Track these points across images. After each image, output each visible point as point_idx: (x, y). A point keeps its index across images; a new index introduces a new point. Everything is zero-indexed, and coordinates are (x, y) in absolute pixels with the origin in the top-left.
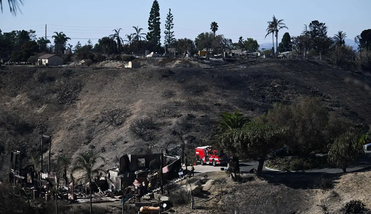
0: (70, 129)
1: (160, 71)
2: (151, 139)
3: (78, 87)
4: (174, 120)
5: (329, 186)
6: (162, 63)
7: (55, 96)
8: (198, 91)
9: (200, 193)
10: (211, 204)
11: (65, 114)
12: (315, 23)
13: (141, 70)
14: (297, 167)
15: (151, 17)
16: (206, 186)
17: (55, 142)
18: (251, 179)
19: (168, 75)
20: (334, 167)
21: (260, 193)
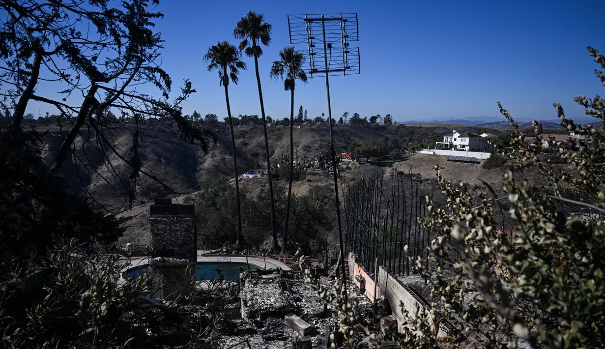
0: (281, 148)
1: (310, 129)
2: (309, 151)
3: (283, 134)
4: (316, 145)
5: (391, 166)
6: (310, 126)
7: (275, 137)
8: (323, 136)
9: (348, 168)
10: (352, 171)
11: (279, 143)
12: (356, 114)
13: (303, 128)
14: (378, 160)
15: (300, 111)
16: (350, 166)
17: (276, 152)
18: (364, 164)
19: (313, 130)
20: (390, 160)
21: (368, 168)
